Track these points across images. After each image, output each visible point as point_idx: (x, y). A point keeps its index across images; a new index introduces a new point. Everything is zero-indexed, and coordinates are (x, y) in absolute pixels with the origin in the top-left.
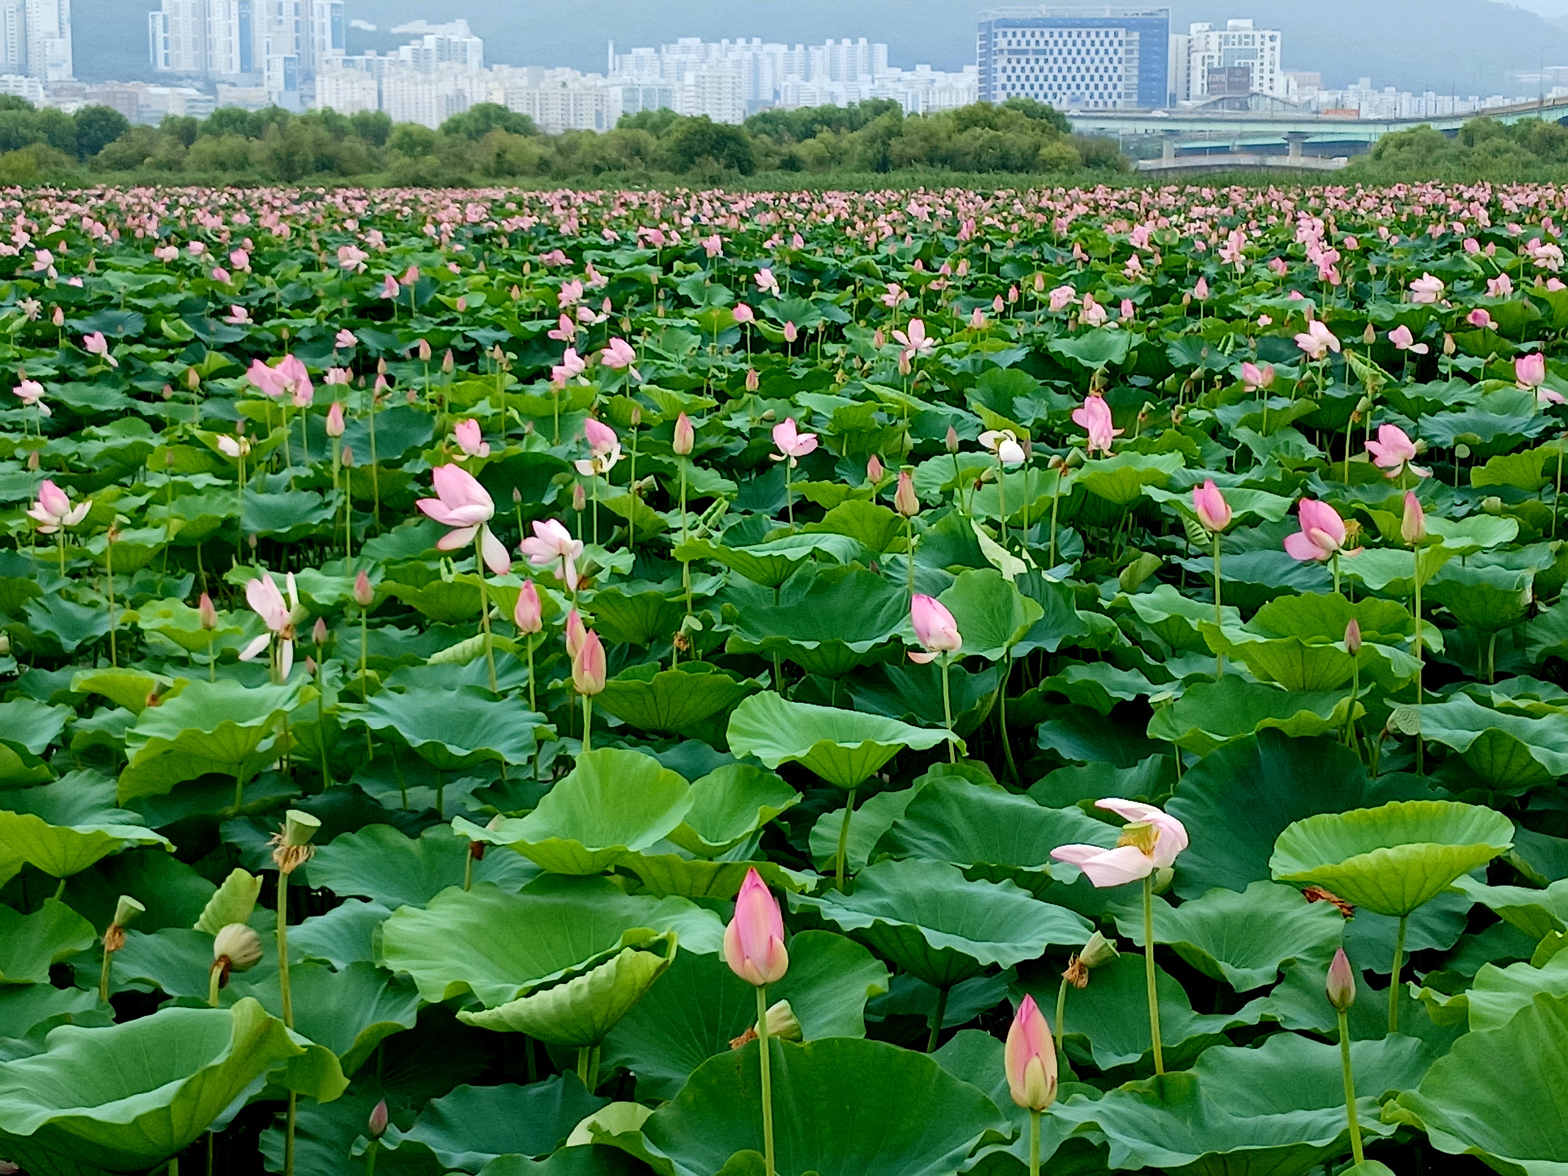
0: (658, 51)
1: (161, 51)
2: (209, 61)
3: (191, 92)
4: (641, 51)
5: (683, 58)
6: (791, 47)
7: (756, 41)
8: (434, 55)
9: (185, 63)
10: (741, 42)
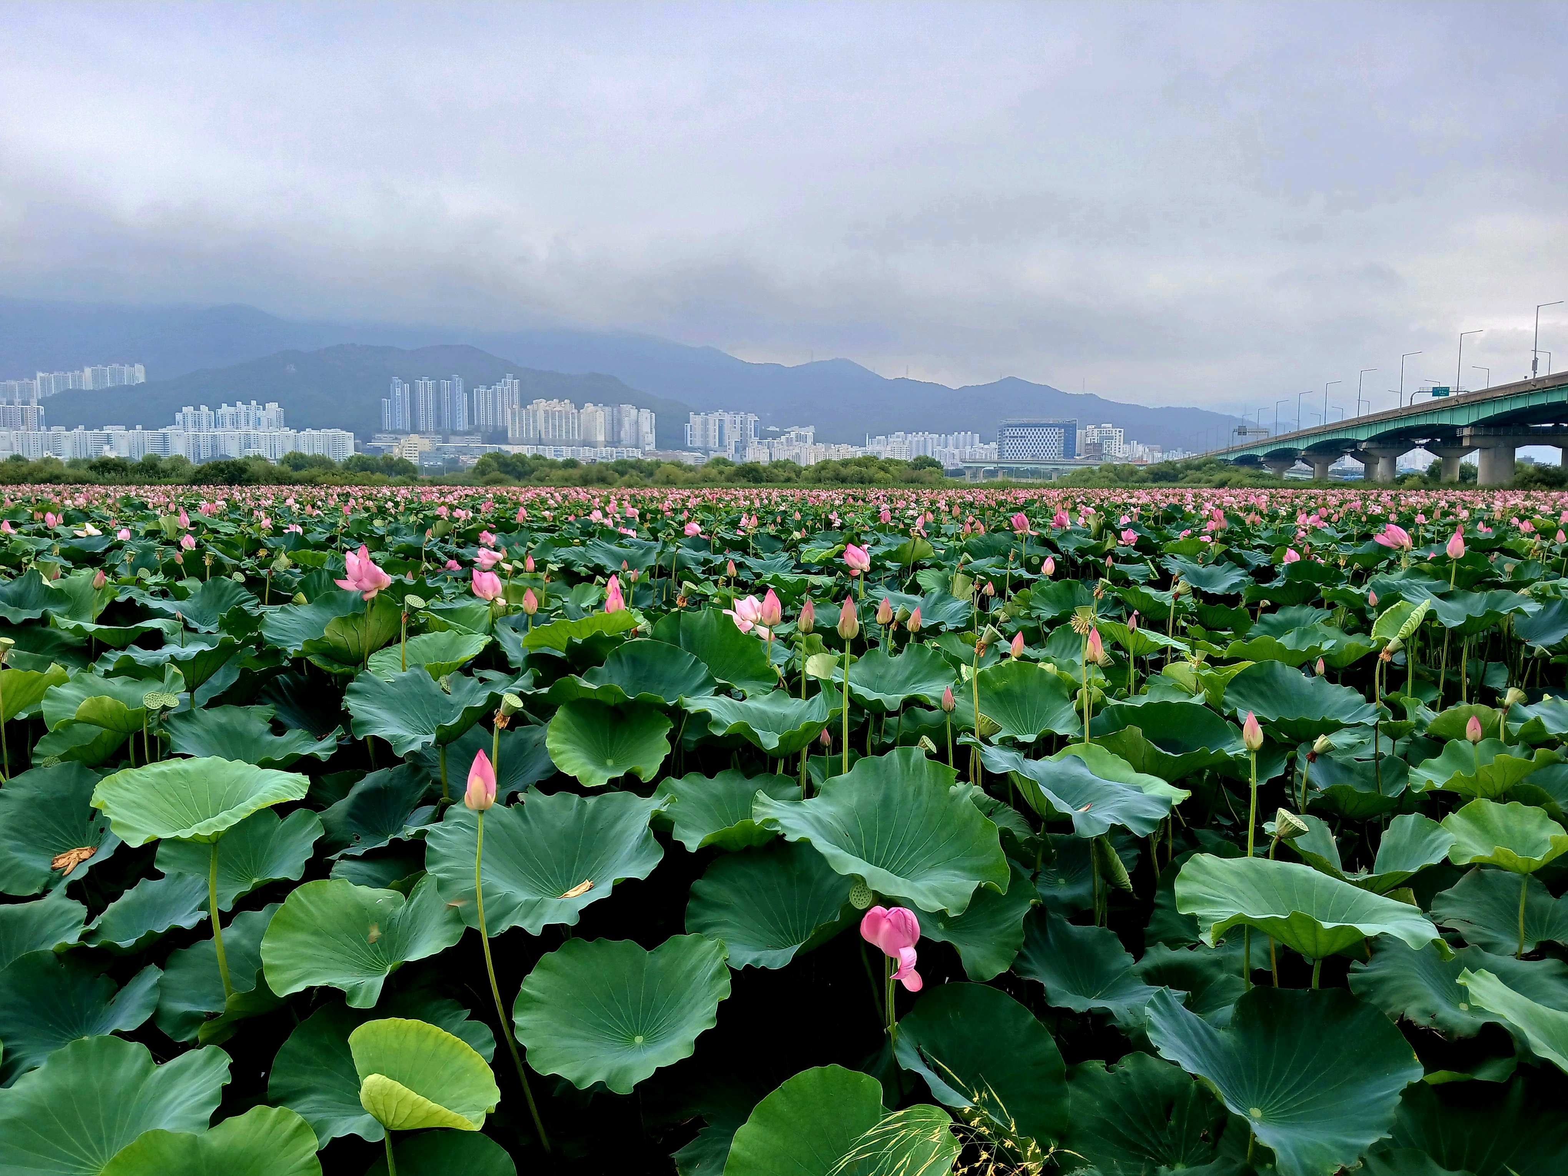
0: (887, 437)
1: (689, 439)
2: (707, 442)
3: (699, 455)
4: (880, 437)
5: (896, 440)
6: (940, 436)
7: (927, 433)
8: (794, 439)
9: (698, 443)
10: (921, 433)
